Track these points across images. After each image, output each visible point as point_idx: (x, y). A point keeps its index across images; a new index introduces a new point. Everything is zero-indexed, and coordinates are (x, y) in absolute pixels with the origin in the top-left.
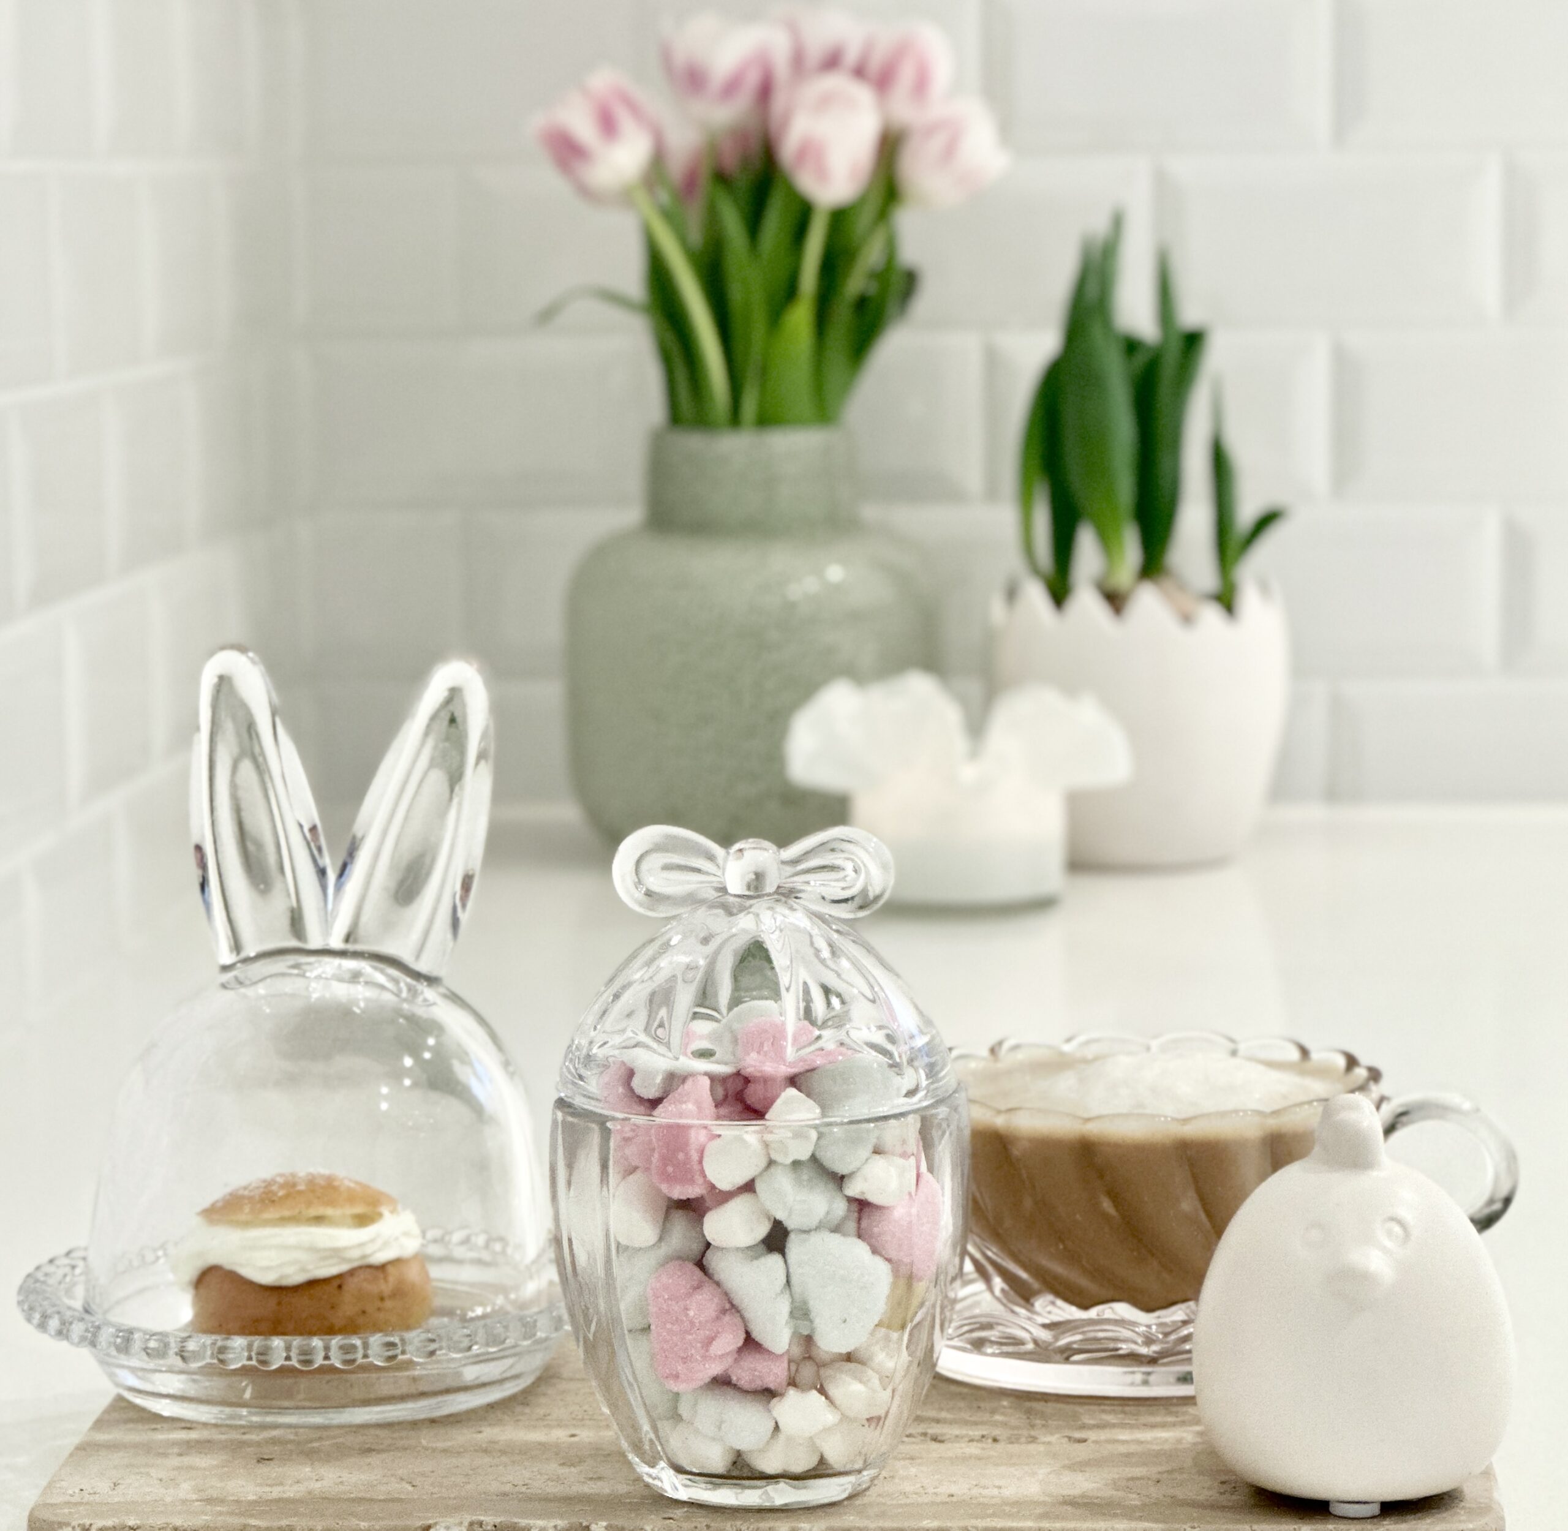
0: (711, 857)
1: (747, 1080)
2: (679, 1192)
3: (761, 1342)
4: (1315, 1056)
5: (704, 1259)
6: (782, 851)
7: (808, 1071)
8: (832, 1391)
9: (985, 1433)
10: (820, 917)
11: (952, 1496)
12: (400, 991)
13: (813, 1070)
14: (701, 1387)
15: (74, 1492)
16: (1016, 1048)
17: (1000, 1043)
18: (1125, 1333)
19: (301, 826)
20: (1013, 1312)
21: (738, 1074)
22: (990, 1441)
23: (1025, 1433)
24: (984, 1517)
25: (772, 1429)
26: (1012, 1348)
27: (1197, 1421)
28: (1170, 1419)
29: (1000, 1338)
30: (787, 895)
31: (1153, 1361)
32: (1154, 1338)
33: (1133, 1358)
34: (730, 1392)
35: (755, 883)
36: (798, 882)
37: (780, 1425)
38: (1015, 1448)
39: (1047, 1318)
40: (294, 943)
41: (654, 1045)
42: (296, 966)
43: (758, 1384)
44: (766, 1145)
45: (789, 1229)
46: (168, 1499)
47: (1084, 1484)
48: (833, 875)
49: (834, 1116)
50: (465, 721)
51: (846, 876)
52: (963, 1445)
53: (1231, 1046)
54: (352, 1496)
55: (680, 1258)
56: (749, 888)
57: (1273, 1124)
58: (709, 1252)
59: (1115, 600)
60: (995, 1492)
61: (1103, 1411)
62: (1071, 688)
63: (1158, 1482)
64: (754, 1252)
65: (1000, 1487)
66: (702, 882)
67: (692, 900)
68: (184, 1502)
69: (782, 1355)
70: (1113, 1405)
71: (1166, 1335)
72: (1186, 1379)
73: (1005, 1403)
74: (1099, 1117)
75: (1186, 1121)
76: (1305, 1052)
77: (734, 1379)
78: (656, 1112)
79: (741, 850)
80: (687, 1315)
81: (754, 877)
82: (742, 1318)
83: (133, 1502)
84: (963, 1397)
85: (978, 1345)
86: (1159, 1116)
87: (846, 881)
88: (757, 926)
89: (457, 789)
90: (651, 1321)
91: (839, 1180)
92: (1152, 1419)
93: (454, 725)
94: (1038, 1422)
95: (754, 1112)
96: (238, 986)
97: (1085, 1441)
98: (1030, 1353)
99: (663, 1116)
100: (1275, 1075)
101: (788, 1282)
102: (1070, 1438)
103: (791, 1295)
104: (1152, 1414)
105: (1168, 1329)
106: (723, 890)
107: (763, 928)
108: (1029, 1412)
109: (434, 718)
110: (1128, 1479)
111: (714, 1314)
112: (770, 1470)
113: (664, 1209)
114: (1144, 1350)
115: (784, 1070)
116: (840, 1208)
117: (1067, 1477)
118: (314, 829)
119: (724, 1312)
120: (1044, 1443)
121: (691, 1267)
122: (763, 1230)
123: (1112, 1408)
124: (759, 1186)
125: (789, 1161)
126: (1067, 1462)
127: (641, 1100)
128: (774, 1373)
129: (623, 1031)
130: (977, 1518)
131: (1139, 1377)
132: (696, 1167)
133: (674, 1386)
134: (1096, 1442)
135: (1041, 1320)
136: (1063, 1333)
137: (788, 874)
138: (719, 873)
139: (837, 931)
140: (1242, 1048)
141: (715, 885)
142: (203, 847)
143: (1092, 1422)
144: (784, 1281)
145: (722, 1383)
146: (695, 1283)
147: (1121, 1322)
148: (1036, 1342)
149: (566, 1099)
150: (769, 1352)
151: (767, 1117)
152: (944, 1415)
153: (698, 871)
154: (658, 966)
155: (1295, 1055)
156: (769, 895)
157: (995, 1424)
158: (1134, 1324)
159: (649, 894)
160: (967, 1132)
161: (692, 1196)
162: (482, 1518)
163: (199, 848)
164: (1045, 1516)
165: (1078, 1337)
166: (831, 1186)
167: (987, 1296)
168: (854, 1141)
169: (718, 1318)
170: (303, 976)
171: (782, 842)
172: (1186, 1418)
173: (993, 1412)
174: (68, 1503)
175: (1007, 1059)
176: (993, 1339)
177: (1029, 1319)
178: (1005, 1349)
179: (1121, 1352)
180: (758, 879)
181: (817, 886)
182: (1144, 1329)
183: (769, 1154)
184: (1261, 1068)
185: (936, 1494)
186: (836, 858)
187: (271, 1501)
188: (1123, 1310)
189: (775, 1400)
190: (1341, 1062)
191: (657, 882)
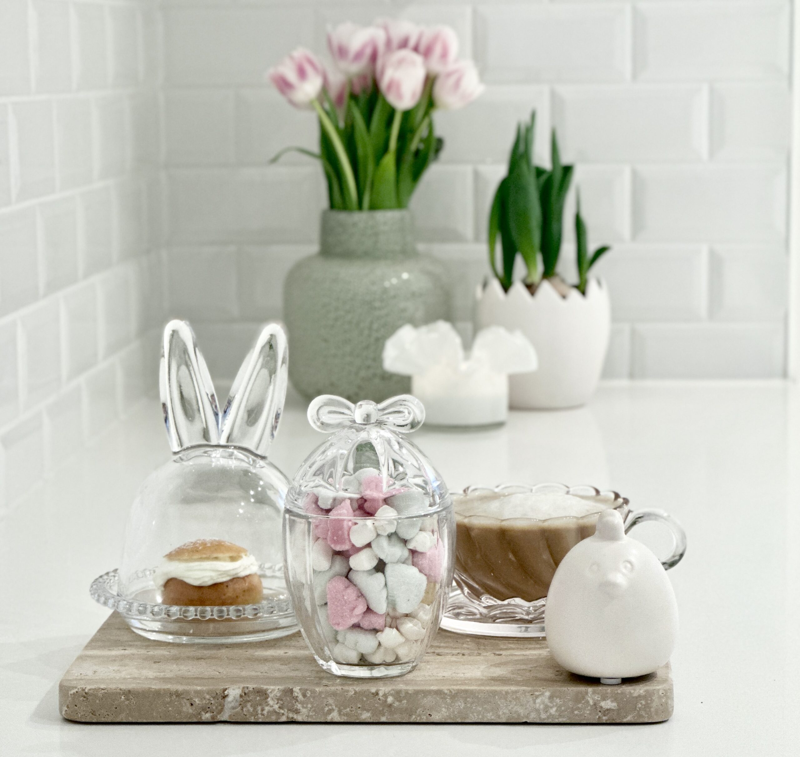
0: (349, 408)
1: (365, 501)
2: (338, 548)
3: (373, 610)
4: (601, 493)
5: (349, 575)
6: (378, 405)
7: (391, 496)
8: (402, 629)
9: (459, 652)
10: (394, 432)
11: (444, 677)
12: (250, 462)
13: (393, 496)
14: (348, 628)
15: (78, 675)
16: (475, 490)
17: (468, 488)
18: (518, 610)
19: (207, 395)
20: (472, 602)
21: (362, 498)
22: (461, 655)
23: (476, 652)
24: (457, 685)
25: (377, 645)
26: (471, 616)
27: (547, 647)
28: (538, 646)
29: (466, 612)
30: (380, 424)
31: (530, 622)
32: (531, 612)
33: (522, 621)
34: (359, 629)
35: (366, 419)
36: (384, 418)
37: (381, 643)
38: (472, 658)
39: (486, 604)
40: (204, 442)
41: (328, 486)
42: (205, 452)
43: (372, 627)
44: (376, 528)
45: (386, 563)
46: (118, 678)
47: (498, 672)
48: (400, 415)
49: (403, 515)
50: (276, 347)
51: (405, 415)
52: (450, 656)
53: (567, 489)
54: (194, 676)
55: (340, 575)
56: (364, 420)
57: (581, 522)
58: (351, 573)
59: (531, 288)
60: (462, 675)
61: (509, 643)
62: (510, 328)
63: (530, 671)
64: (370, 573)
65: (464, 673)
66: (343, 418)
67: (340, 425)
68: (124, 679)
69: (382, 615)
70: (514, 640)
71: (535, 611)
72: (543, 629)
73: (468, 640)
74: (508, 519)
75: (545, 521)
76: (597, 492)
77: (361, 625)
78: (330, 514)
79: (361, 405)
80: (344, 598)
81: (366, 416)
82: (366, 599)
83: (103, 679)
84: (450, 637)
85: (457, 616)
86: (533, 519)
87: (404, 417)
88: (368, 436)
89: (273, 376)
90: (328, 601)
91: (405, 542)
92: (530, 646)
93: (272, 350)
94: (482, 647)
95: (369, 514)
96: (181, 461)
97: (501, 655)
98: (478, 619)
99: (332, 516)
100: (584, 502)
101: (386, 584)
102: (494, 654)
103: (387, 590)
104: (530, 644)
105: (536, 609)
106: (354, 422)
107: (371, 437)
108: (478, 644)
109: (263, 347)
110: (518, 670)
111: (355, 598)
112: (377, 662)
113: (332, 555)
114: (526, 617)
115: (382, 496)
116: (406, 553)
117: (493, 669)
118: (213, 396)
119: (359, 597)
120: (484, 656)
121: (344, 578)
122: (375, 563)
123: (513, 642)
124: (373, 545)
125: (386, 534)
126: (492, 663)
127: (322, 510)
128: (378, 622)
129: (314, 481)
130: (454, 685)
131: (523, 629)
132: (346, 536)
133: (336, 628)
134: (505, 655)
135: (484, 605)
136: (492, 610)
137: (381, 415)
138: (352, 414)
139: (401, 438)
140: (571, 490)
141: (351, 419)
142: (166, 404)
143: (505, 647)
144: (384, 584)
145: (356, 626)
146: (346, 585)
147: (516, 606)
148: (481, 614)
149: (290, 509)
150: (375, 613)
151: (375, 515)
152: (442, 645)
153: (343, 413)
154: (327, 454)
155: (594, 493)
156: (373, 423)
157: (464, 649)
158: (521, 606)
159: (322, 424)
160: (455, 526)
161: (344, 550)
162: (248, 685)
163: (164, 405)
164: (482, 685)
165: (499, 612)
166: (402, 545)
167: (462, 595)
168: (413, 525)
169: (356, 600)
170: (210, 456)
171: (378, 401)
172: (543, 646)
173: (463, 644)
174: (76, 679)
175: (471, 495)
176: (463, 613)
177: (479, 605)
178: (469, 617)
179: (517, 618)
180: (368, 417)
181: (392, 419)
182: (527, 608)
183: (377, 532)
184: (578, 499)
185: (437, 676)
186: (400, 408)
187: (161, 678)
188: (518, 601)
189: (379, 633)
190: (613, 496)
191: (326, 418)
